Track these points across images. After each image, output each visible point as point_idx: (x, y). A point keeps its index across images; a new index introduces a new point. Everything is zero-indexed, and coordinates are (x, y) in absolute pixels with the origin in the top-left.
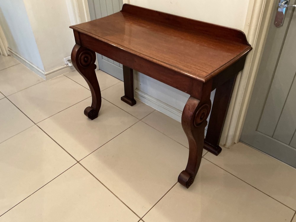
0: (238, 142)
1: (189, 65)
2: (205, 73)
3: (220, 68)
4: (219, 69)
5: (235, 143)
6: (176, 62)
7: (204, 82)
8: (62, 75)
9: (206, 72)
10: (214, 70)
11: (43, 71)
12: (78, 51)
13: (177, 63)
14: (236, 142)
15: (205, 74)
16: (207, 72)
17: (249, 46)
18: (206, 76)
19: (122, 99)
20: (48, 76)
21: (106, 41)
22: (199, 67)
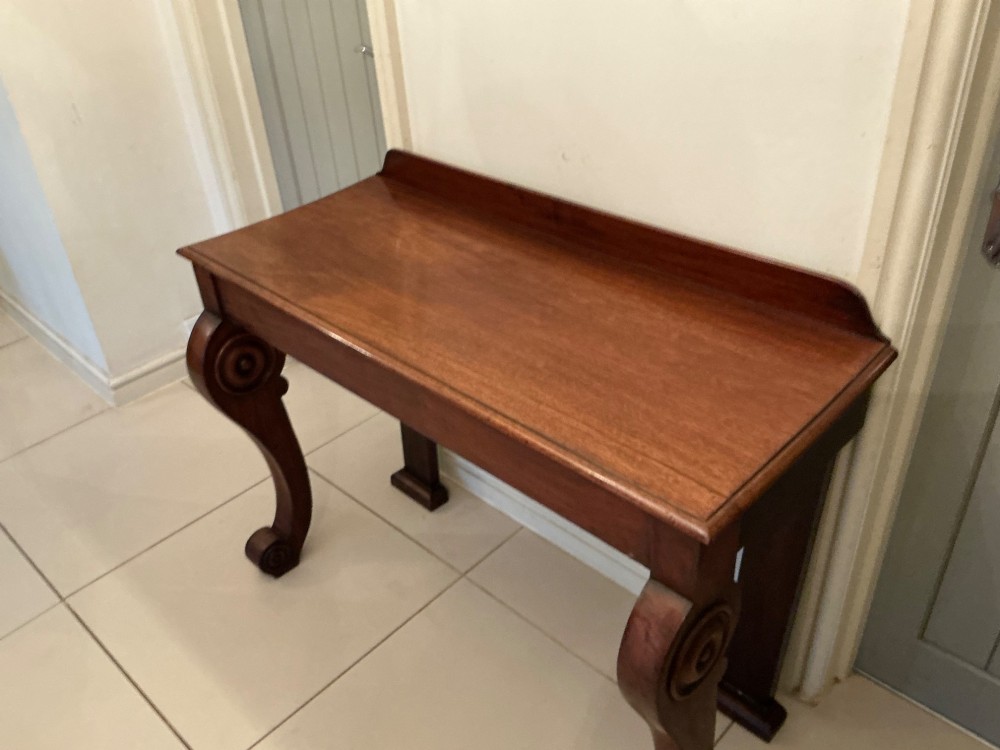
0: (849, 676)
1: (639, 443)
2: (709, 495)
3: (770, 466)
4: (765, 471)
5: (837, 680)
6: (585, 428)
7: (707, 541)
8: (178, 381)
9: (711, 490)
10: (746, 478)
11: (105, 374)
12: (214, 336)
13: (588, 434)
14: (841, 675)
15: (707, 501)
16: (715, 487)
17: (882, 345)
18: (714, 513)
19: (396, 480)
20: (121, 390)
21: (310, 320)
22: (682, 456)
